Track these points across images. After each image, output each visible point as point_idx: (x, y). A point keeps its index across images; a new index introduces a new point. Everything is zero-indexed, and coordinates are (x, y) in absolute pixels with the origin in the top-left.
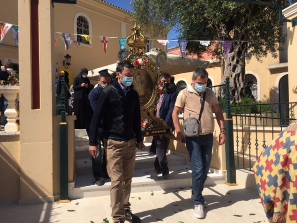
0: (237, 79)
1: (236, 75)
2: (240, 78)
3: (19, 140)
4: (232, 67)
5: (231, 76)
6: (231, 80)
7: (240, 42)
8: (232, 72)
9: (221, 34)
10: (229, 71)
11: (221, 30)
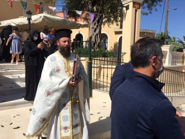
1: (96, 34)
2: (98, 36)
4: (94, 29)
5: (94, 35)
6: (93, 37)
7: (99, 15)
8: (94, 32)
9: (88, 8)
10: (92, 31)
11: (88, 5)
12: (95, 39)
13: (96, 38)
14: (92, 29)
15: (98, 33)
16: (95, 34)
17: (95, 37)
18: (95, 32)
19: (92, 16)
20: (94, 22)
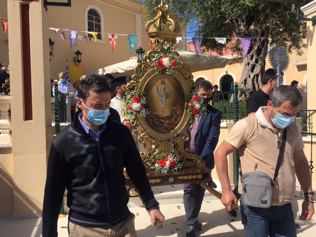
0: (255, 79)
1: (254, 76)
2: (260, 79)
3: (11, 153)
4: (250, 66)
5: (250, 77)
6: (249, 81)
7: (260, 39)
8: (250, 72)
9: (239, 30)
10: (247, 71)
11: (239, 26)
12: (253, 84)
13: (255, 82)
14: (247, 67)
15: (257, 72)
16: (252, 76)
17: (253, 80)
18: (252, 71)
19: (245, 44)
20: (251, 54)
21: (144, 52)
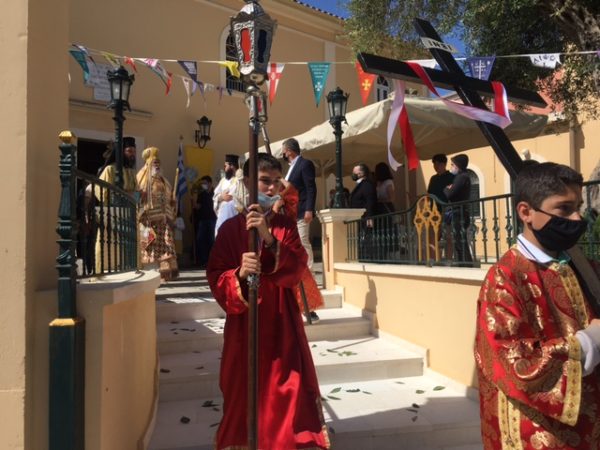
21: (346, 99)
